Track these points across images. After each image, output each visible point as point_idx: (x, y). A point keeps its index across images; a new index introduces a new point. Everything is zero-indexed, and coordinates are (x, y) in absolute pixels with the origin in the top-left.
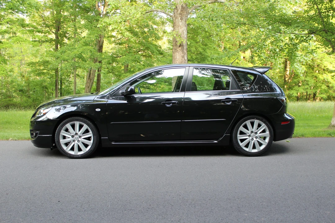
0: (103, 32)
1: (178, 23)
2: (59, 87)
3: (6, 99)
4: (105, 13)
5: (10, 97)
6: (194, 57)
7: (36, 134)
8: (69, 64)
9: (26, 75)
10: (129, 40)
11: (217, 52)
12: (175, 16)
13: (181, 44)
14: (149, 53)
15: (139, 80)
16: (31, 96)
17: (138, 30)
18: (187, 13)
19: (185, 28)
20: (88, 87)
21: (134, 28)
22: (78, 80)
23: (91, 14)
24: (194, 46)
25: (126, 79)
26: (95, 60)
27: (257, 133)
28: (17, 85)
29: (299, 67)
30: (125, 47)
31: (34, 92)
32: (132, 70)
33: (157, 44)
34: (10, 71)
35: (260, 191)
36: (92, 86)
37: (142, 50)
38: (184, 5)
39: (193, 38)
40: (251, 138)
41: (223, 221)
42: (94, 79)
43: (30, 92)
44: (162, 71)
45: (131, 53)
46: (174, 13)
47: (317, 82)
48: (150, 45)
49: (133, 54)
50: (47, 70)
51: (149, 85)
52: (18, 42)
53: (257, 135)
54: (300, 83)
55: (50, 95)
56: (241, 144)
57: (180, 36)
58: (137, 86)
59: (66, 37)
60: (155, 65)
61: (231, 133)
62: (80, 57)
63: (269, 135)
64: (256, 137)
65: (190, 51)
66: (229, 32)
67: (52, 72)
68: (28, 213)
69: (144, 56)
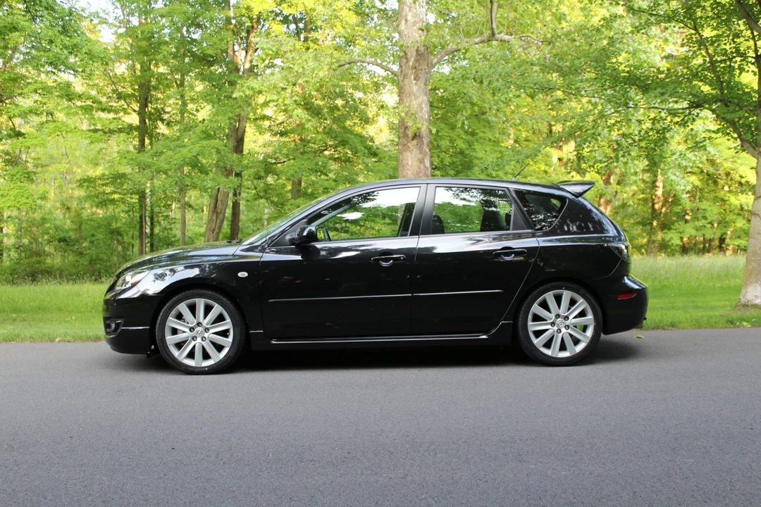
0: (246, 109)
1: (410, 87)
2: (148, 231)
3: (31, 260)
4: (247, 66)
5: (38, 254)
6: (447, 161)
7: (118, 326)
8: (171, 180)
9: (74, 205)
10: (301, 126)
11: (498, 149)
12: (402, 72)
13: (417, 134)
14: (347, 153)
15: (326, 212)
16: (85, 253)
17: (321, 103)
18: (428, 66)
19: (425, 98)
20: (213, 231)
21: (313, 98)
22: (189, 215)
23: (218, 69)
24: (447, 136)
25: (296, 211)
26: (226, 170)
27: (568, 318)
28: (55, 227)
29: (679, 179)
30: (294, 141)
31: (92, 242)
32: (310, 191)
33: (364, 133)
34: (41, 198)
35: (566, 427)
36: (220, 227)
37: (331, 146)
38: (422, 49)
39: (444, 119)
40: (555, 328)
41: (487, 477)
42: (225, 213)
43: (83, 243)
44: (375, 193)
45: (307, 153)
46: (401, 67)
47: (726, 212)
48: (349, 135)
49: (311, 156)
50: (120, 194)
51: (348, 225)
52: (59, 133)
53: (568, 322)
54: (688, 214)
55: (128, 250)
56: (535, 341)
57: (413, 116)
58: (321, 226)
59: (162, 120)
60: (361, 179)
61: (515, 319)
62: (195, 164)
63: (593, 321)
64: (567, 327)
65: (438, 146)
66: (526, 104)
67: (131, 198)
68: (117, 467)
69: (335, 160)
